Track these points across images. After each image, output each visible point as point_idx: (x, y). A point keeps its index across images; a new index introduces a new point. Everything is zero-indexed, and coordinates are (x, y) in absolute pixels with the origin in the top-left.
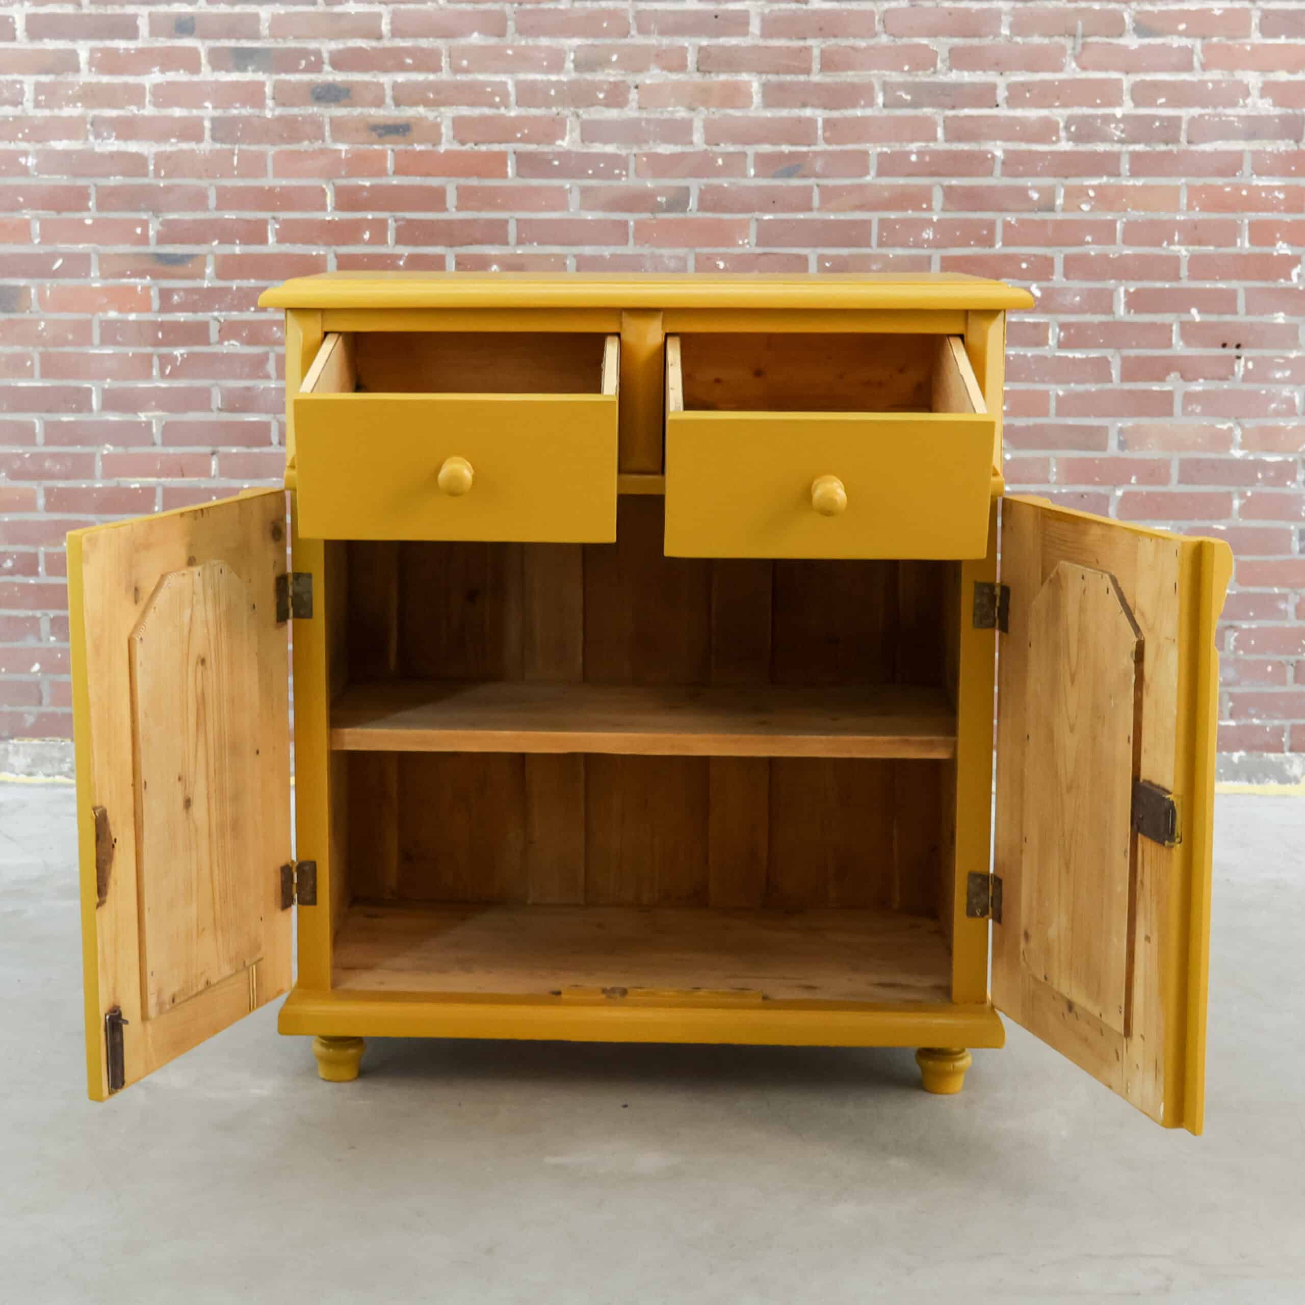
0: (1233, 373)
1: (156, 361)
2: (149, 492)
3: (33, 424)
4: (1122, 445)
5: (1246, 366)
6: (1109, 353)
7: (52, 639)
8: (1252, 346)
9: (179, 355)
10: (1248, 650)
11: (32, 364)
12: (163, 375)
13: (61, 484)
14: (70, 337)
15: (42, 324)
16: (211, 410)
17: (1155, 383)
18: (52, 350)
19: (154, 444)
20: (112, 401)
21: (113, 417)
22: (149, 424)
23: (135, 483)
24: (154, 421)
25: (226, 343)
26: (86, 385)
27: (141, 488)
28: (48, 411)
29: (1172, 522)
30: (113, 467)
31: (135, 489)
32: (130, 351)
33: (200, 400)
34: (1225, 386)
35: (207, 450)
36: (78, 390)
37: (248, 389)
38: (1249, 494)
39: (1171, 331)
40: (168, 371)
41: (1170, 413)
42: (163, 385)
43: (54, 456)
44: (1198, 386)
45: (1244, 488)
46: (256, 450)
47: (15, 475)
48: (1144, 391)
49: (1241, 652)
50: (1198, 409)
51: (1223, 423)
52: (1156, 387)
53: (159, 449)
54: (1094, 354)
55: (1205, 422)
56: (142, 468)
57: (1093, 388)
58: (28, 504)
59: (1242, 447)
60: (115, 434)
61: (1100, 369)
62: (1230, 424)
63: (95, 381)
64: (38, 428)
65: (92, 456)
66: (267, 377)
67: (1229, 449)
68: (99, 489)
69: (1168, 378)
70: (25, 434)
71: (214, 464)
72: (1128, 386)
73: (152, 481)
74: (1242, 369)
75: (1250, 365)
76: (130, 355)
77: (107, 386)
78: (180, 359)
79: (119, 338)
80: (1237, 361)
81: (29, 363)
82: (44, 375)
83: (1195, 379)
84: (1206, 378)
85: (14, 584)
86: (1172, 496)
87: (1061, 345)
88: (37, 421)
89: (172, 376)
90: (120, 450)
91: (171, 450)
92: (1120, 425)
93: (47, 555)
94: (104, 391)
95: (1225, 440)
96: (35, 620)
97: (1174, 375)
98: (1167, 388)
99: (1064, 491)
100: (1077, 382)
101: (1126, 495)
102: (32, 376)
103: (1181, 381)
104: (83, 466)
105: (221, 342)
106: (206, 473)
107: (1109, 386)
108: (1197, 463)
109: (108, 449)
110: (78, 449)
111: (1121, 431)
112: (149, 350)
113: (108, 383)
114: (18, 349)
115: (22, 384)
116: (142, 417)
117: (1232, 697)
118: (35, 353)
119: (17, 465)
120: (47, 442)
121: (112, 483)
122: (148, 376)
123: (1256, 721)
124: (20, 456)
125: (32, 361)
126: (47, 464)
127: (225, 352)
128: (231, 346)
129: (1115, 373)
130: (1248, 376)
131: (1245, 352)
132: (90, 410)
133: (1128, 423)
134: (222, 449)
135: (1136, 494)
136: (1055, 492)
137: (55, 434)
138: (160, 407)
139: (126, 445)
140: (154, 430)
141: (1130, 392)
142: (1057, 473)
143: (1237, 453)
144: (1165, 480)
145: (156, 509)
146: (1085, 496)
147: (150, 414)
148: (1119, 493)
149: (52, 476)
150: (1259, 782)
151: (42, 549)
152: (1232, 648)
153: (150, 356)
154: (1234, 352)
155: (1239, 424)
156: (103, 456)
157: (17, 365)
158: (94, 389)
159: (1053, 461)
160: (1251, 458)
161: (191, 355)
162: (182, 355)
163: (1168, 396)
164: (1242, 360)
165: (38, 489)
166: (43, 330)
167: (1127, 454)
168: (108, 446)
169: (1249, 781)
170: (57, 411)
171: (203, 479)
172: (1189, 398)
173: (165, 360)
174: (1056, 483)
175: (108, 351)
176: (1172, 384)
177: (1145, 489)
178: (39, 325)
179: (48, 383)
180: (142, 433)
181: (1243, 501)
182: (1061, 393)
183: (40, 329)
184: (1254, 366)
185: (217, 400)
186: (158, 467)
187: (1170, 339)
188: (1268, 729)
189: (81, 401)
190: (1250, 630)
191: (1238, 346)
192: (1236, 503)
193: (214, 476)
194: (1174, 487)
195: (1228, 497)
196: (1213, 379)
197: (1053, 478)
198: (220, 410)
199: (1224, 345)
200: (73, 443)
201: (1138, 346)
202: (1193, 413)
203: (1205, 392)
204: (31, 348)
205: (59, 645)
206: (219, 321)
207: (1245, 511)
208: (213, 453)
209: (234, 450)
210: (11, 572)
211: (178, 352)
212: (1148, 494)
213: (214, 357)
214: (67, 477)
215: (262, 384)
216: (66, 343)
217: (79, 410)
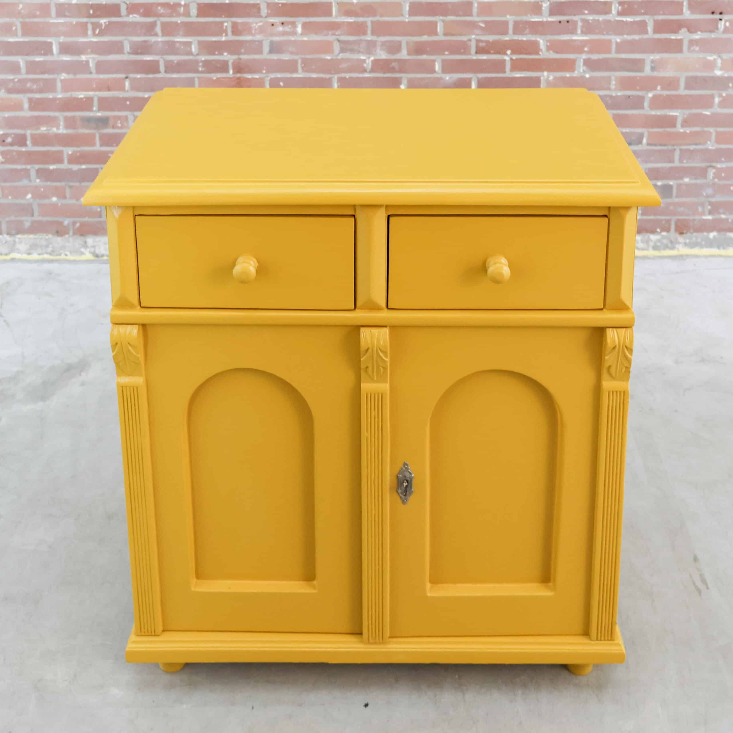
0: (717, 28)
1: (90, 27)
2: (90, 100)
3: (18, 62)
4: (653, 69)
5: (725, 25)
6: (646, 18)
7: (38, 181)
8: (728, 13)
9: (103, 23)
10: (720, 178)
11: (16, 29)
12: (94, 34)
13: (38, 96)
14: (38, 13)
15: (21, 6)
16: (123, 53)
17: (673, 34)
18: (27, 20)
19: (91, 73)
20: (65, 49)
21: (66, 58)
22: (87, 62)
23: (81, 95)
24: (90, 60)
25: (131, 16)
26: (49, 40)
27: (85, 98)
28: (27, 55)
29: (680, 111)
30: (67, 86)
31: (82, 98)
32: (74, 21)
33: (118, 48)
34: (713, 35)
35: (124, 76)
36: (45, 43)
37: (145, 42)
38: (724, 95)
39: (683, 5)
40: (97, 32)
41: (681, 51)
42: (95, 40)
43: (33, 81)
44: (697, 36)
45: (721, 92)
46: (151, 76)
47: (10, 91)
48: (666, 39)
49: (716, 180)
50: (697, 49)
51: (711, 56)
52: (673, 37)
53: (94, 76)
54: (638, 18)
55: (701, 55)
56: (86, 86)
57: (637, 37)
58: (19, 107)
59: (721, 69)
60: (68, 67)
61: (642, 27)
62: (715, 57)
63: (54, 38)
64: (22, 64)
65: (55, 80)
66: (156, 35)
67: (713, 70)
68: (60, 99)
69: (680, 32)
70: (15, 68)
71: (127, 84)
72: (657, 36)
73: (91, 94)
74: (723, 26)
75: (728, 24)
76: (74, 23)
77: (61, 41)
78: (104, 25)
79: (67, 13)
80: (720, 22)
81: (14, 28)
82: (24, 34)
83: (695, 32)
84: (702, 31)
85: (14, 151)
86: (679, 96)
87: (619, 14)
88: (21, 61)
89: (100, 34)
90: (71, 76)
91: (102, 76)
92: (652, 58)
93: (32, 135)
94: (60, 44)
95: (711, 65)
96: (27, 171)
97: (684, 30)
98: (679, 37)
99: (619, 94)
100: (627, 34)
101: (655, 97)
102: (16, 35)
103: (688, 33)
104: (50, 86)
105: (128, 15)
106: (122, 88)
107: (645, 37)
108: (696, 78)
109: (64, 76)
110: (46, 76)
111: (652, 61)
112: (85, 20)
113: (62, 39)
114: (7, 20)
115: (11, 40)
116: (83, 58)
117: (710, 203)
118: (17, 23)
119: (11, 85)
120: (28, 73)
121: (68, 95)
122: (85, 34)
123: (723, 216)
124: (13, 80)
125: (16, 26)
126: (29, 85)
127: (131, 21)
128: (134, 18)
129: (650, 29)
130: (726, 30)
131: (725, 17)
132: (52, 54)
133: (656, 57)
134: (131, 76)
135: (660, 96)
136: (614, 95)
137: (32, 67)
138: (93, 52)
139: (75, 74)
140: (91, 65)
141: (659, 40)
142: (615, 85)
143: (718, 73)
144: (677, 88)
145: (94, 109)
146: (631, 97)
147: (88, 56)
148: (650, 95)
149: (31, 91)
150: (724, 248)
151: (28, 132)
152: (711, 177)
153: (86, 24)
154: (718, 16)
155: (720, 57)
156: (61, 80)
157: (8, 29)
158: (54, 42)
159: (613, 78)
160: (726, 75)
161: (110, 23)
162: (105, 23)
163: (680, 41)
164: (723, 22)
165: (24, 99)
166: (22, 9)
167: (655, 74)
168: (63, 74)
169: (719, 248)
170: (33, 54)
171: (122, 92)
172: (692, 42)
173: (95, 26)
174: (615, 90)
175: (61, 20)
176: (683, 35)
177: (666, 93)
178: (19, 7)
179: (27, 39)
180: (84, 67)
181: (721, 99)
182: (618, 40)
183: (19, 8)
184: (730, 24)
185: (127, 48)
186: (95, 86)
187: (682, 10)
188: (730, 220)
189: (47, 48)
190: (722, 168)
191: (721, 13)
192: (717, 100)
193: (128, 91)
194: (682, 91)
195: (712, 97)
196: (706, 31)
197: (613, 87)
198: (129, 53)
199: (713, 13)
200: (43, 73)
201: (664, 14)
202: (694, 51)
203: (701, 40)
204: (15, 20)
205: (42, 184)
206: (126, 3)
207: (722, 104)
208: (127, 78)
209: (139, 76)
210: (11, 144)
211: (103, 21)
212: (667, 95)
213: (124, 24)
214: (40, 91)
215: (153, 39)
216: (35, 16)
217: (45, 54)
